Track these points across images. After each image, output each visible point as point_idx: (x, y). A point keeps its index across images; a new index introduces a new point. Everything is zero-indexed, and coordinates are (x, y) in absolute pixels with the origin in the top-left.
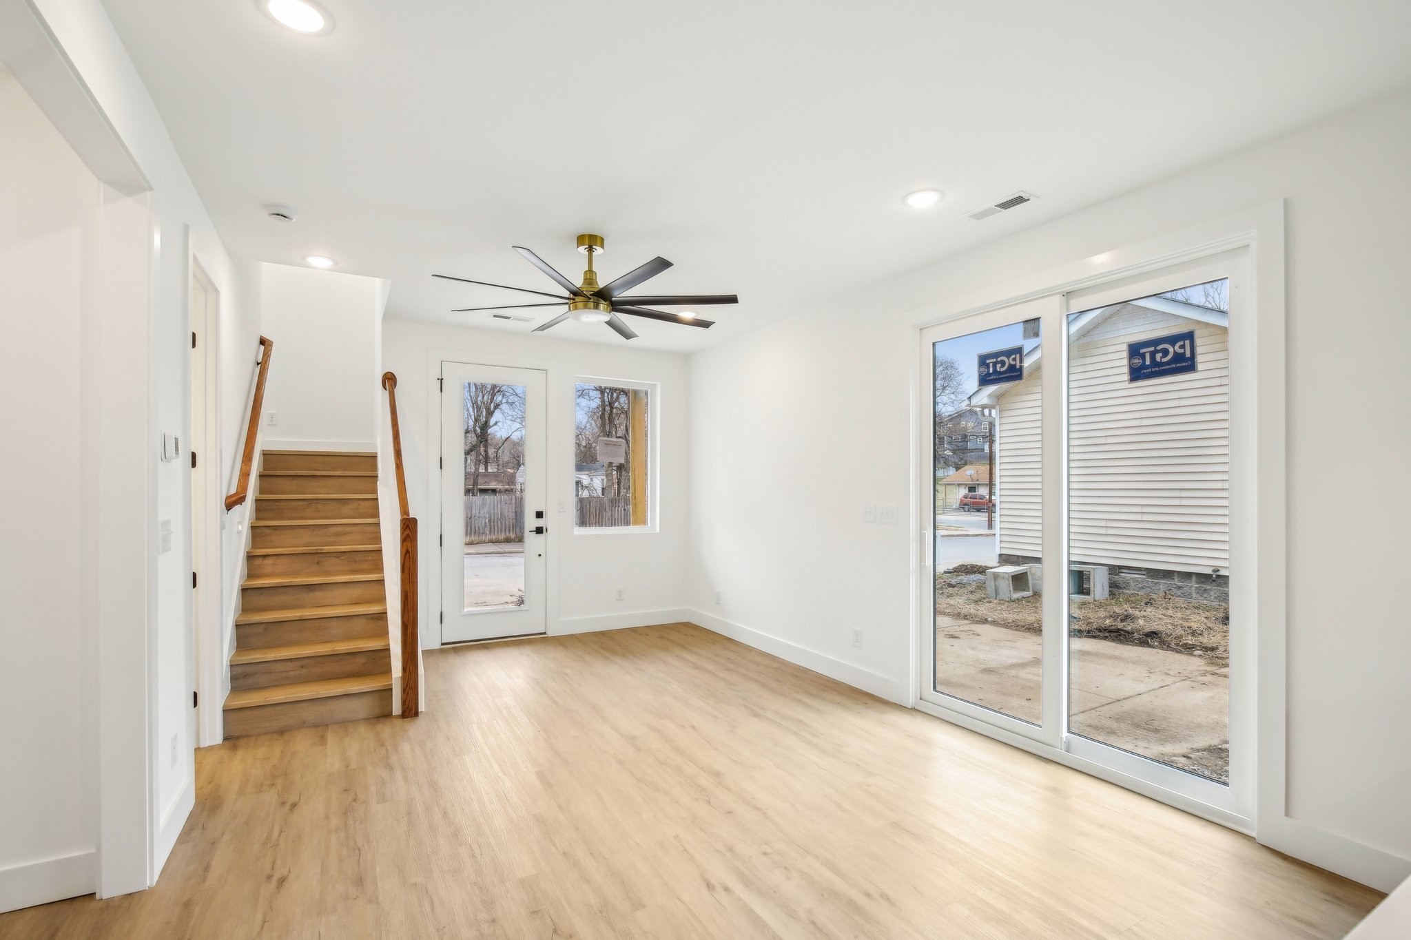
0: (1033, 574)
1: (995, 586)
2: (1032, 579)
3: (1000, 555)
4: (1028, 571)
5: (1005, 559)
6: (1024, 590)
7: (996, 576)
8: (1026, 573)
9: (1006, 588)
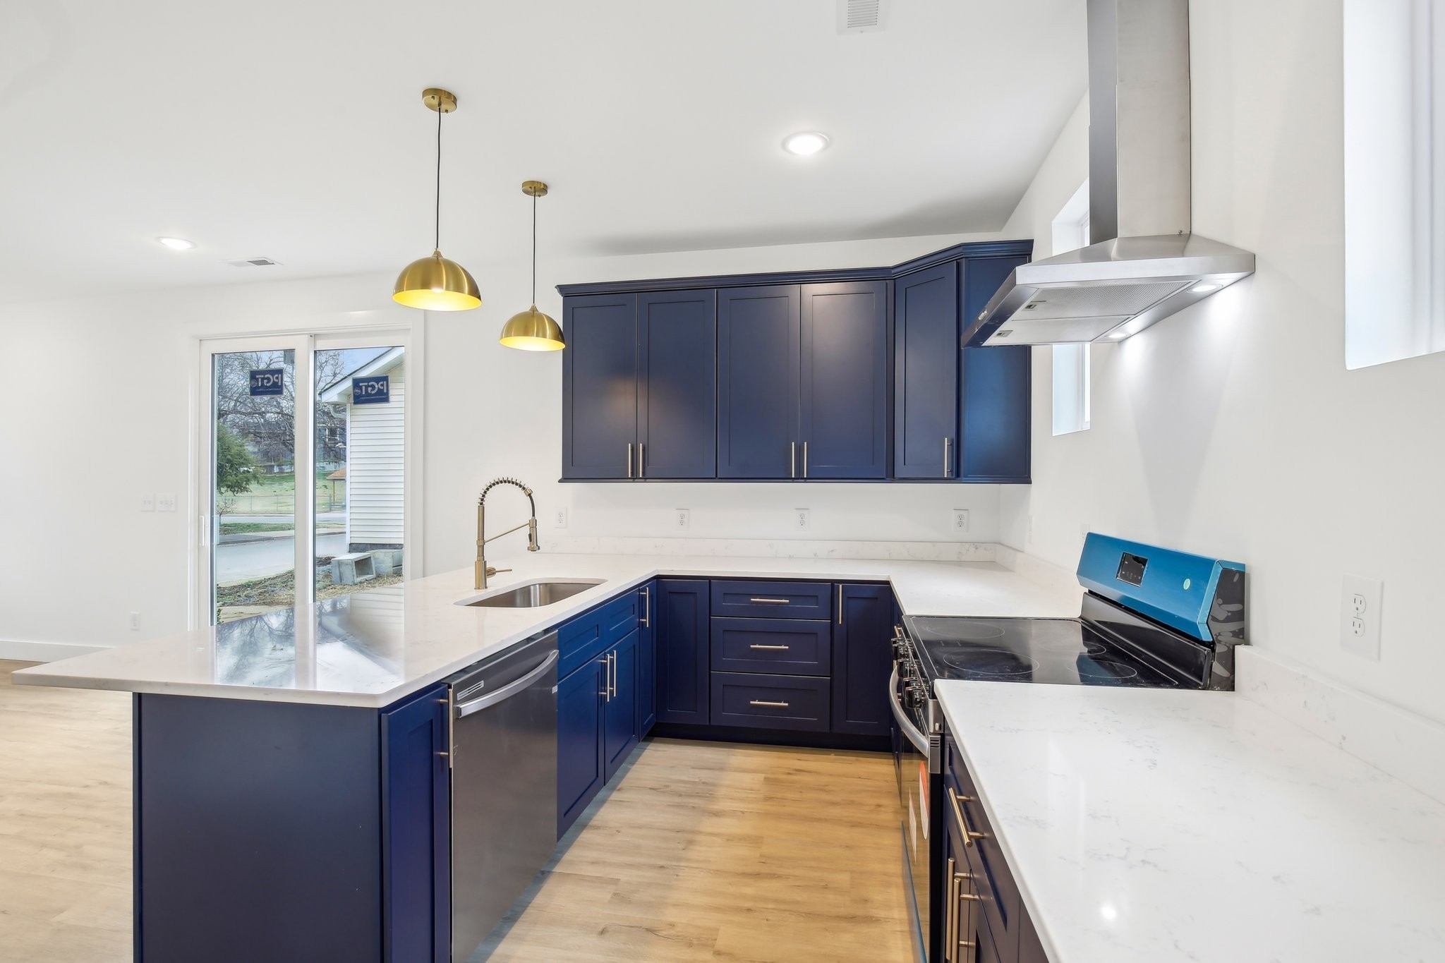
0: (375, 559)
1: (340, 573)
2: (375, 563)
3: (351, 544)
4: (372, 556)
5: (354, 548)
6: (368, 574)
7: (340, 563)
8: (370, 557)
9: (350, 573)
